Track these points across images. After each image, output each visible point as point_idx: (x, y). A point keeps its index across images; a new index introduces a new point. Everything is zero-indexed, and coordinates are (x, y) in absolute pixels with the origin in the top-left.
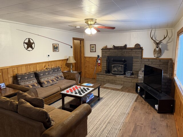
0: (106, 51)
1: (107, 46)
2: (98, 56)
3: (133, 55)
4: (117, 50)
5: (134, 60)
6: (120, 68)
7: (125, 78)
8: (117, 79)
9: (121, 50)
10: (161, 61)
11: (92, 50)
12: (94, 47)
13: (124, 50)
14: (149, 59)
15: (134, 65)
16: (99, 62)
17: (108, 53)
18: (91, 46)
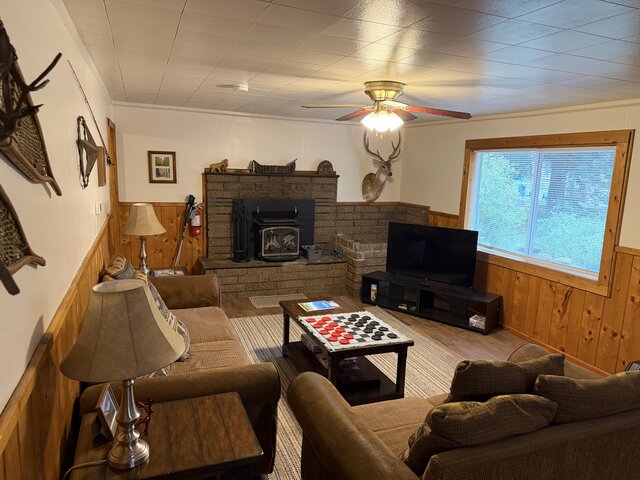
0: (224, 183)
1: (226, 161)
2: (191, 199)
3: (314, 195)
4: (266, 178)
5: (318, 210)
6: (288, 239)
7: (310, 267)
8: (284, 275)
9: (278, 179)
10: (382, 209)
11: (158, 174)
12: (166, 163)
13: (288, 180)
14: (354, 205)
15: (317, 223)
16: (197, 221)
17: (235, 186)
18: (154, 156)
